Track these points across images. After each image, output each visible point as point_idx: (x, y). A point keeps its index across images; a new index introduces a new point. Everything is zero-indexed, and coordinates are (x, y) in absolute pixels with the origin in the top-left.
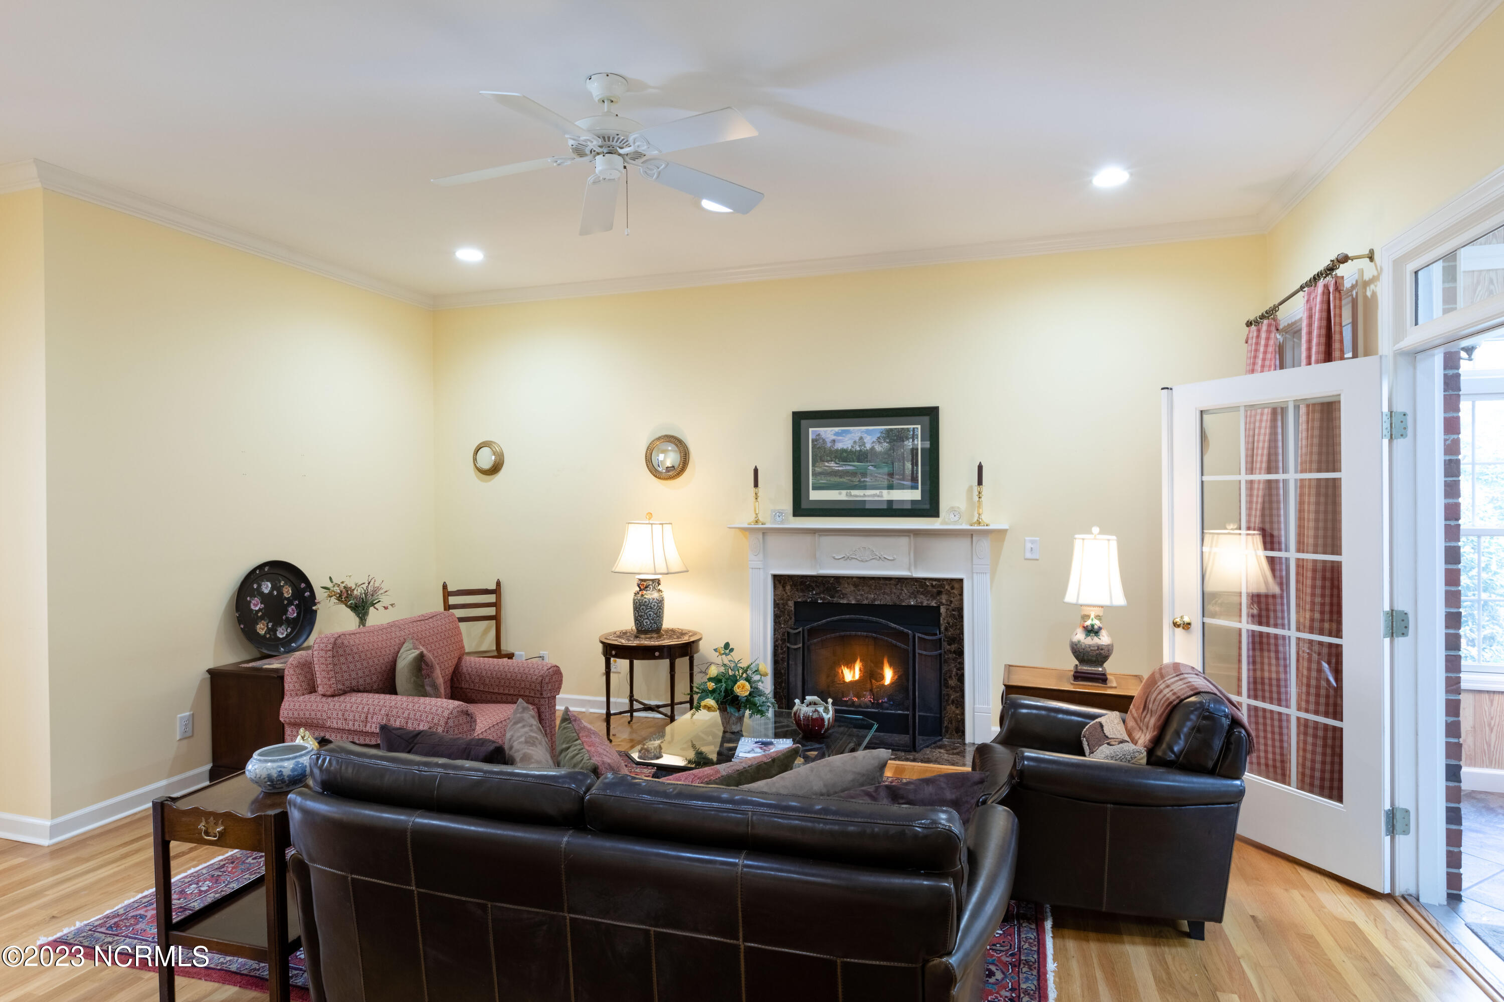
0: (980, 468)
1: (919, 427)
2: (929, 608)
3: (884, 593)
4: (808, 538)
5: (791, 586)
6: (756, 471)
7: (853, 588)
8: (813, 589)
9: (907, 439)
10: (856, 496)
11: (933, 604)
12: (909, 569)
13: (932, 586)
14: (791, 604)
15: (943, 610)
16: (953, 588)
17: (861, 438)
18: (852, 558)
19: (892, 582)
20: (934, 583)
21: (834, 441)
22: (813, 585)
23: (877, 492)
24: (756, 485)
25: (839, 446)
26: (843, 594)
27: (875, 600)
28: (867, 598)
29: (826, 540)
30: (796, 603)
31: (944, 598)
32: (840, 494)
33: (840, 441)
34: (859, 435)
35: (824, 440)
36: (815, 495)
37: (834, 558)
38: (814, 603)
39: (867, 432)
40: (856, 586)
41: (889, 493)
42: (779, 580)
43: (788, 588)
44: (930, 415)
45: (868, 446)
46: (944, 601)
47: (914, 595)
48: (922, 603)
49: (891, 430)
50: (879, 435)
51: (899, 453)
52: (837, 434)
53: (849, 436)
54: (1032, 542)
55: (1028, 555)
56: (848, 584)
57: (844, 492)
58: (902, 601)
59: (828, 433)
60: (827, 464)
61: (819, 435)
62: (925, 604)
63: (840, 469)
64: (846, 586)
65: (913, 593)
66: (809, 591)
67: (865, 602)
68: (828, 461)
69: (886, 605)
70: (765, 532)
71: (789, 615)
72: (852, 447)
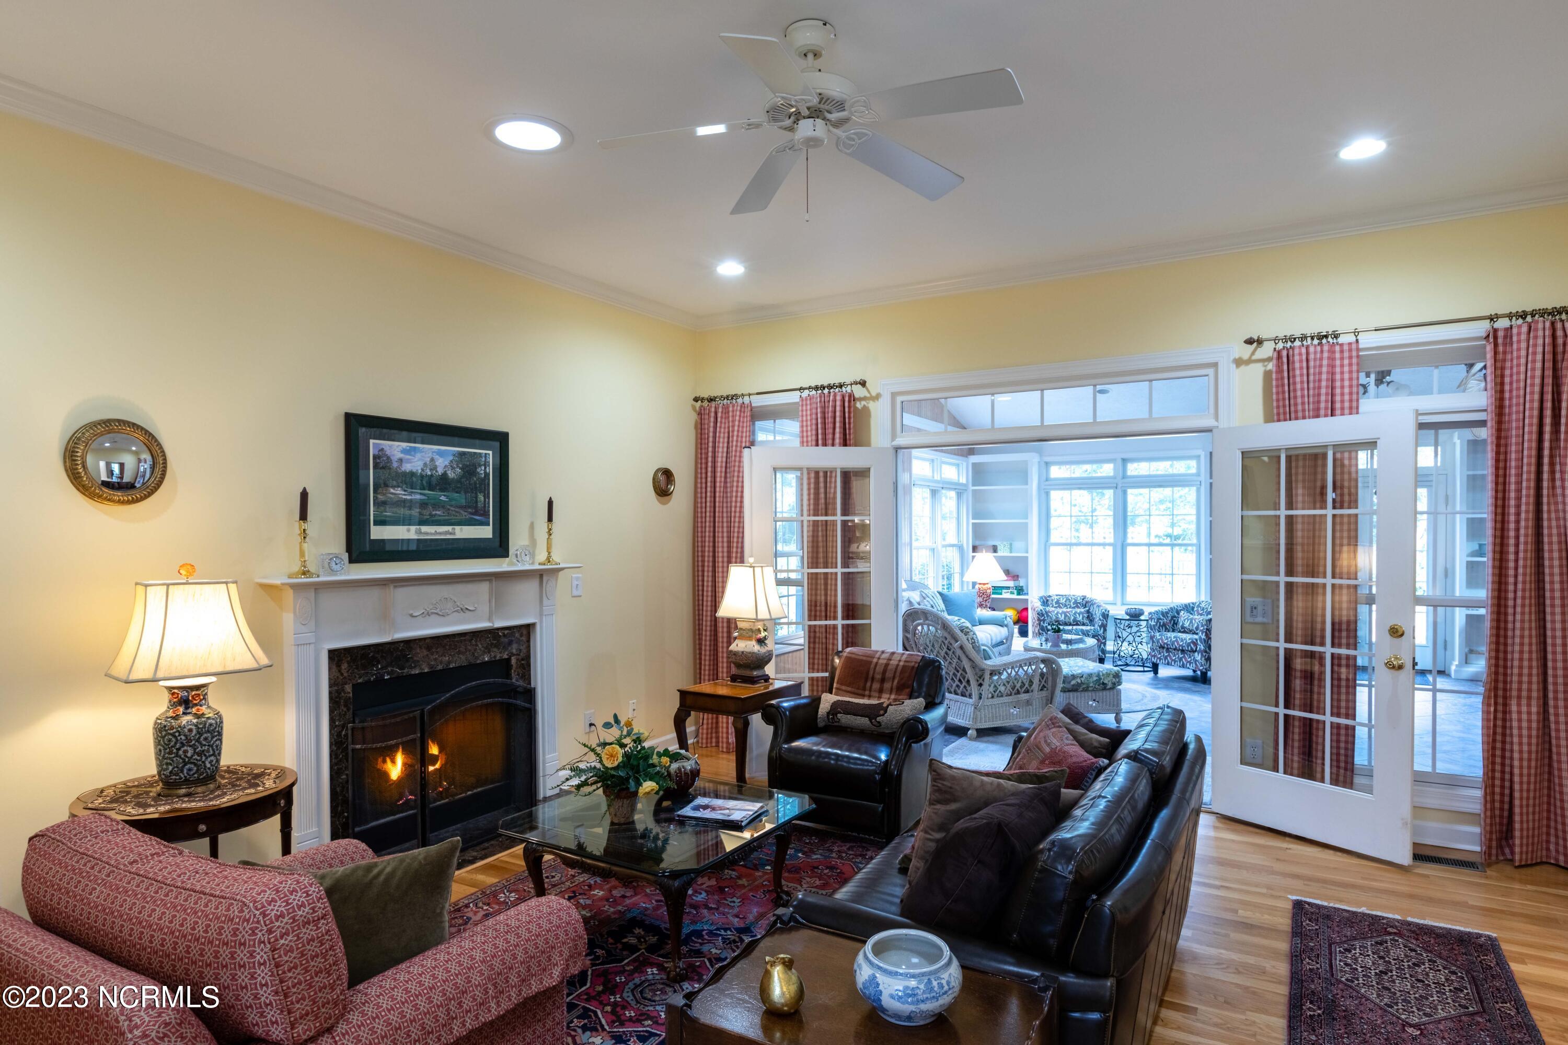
0: (550, 503)
1: (490, 452)
2: (501, 660)
3: (460, 653)
4: (375, 592)
5: (348, 663)
6: (304, 495)
7: (425, 652)
8: (378, 662)
9: (480, 466)
10: (427, 534)
11: (505, 656)
12: (490, 620)
13: (504, 635)
14: (348, 688)
15: (513, 661)
16: (521, 635)
17: (432, 460)
18: (433, 613)
19: (467, 637)
20: (506, 632)
21: (401, 460)
22: (378, 656)
23: (449, 528)
24: (303, 516)
25: (407, 467)
26: (414, 662)
27: (449, 662)
28: (441, 662)
29: (401, 594)
30: (355, 687)
31: (514, 648)
32: (409, 530)
33: (409, 461)
34: (430, 455)
35: (388, 458)
36: (377, 533)
37: (412, 616)
38: (380, 680)
39: (441, 454)
40: (429, 648)
41: (461, 530)
42: (336, 656)
43: (344, 666)
44: (500, 440)
45: (440, 471)
46: (514, 651)
47: (488, 650)
48: (495, 657)
49: (464, 453)
50: (451, 458)
51: (472, 482)
52: (404, 451)
53: (418, 455)
54: (577, 579)
55: (575, 593)
56: (420, 647)
57: (413, 528)
58: (477, 658)
59: (395, 448)
60: (392, 490)
61: (382, 450)
62: (498, 658)
63: (409, 497)
64: (418, 651)
65: (486, 648)
66: (374, 665)
67: (440, 667)
68: (393, 487)
69: (461, 667)
70: (319, 587)
71: (346, 706)
72: (423, 470)
